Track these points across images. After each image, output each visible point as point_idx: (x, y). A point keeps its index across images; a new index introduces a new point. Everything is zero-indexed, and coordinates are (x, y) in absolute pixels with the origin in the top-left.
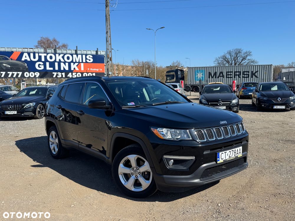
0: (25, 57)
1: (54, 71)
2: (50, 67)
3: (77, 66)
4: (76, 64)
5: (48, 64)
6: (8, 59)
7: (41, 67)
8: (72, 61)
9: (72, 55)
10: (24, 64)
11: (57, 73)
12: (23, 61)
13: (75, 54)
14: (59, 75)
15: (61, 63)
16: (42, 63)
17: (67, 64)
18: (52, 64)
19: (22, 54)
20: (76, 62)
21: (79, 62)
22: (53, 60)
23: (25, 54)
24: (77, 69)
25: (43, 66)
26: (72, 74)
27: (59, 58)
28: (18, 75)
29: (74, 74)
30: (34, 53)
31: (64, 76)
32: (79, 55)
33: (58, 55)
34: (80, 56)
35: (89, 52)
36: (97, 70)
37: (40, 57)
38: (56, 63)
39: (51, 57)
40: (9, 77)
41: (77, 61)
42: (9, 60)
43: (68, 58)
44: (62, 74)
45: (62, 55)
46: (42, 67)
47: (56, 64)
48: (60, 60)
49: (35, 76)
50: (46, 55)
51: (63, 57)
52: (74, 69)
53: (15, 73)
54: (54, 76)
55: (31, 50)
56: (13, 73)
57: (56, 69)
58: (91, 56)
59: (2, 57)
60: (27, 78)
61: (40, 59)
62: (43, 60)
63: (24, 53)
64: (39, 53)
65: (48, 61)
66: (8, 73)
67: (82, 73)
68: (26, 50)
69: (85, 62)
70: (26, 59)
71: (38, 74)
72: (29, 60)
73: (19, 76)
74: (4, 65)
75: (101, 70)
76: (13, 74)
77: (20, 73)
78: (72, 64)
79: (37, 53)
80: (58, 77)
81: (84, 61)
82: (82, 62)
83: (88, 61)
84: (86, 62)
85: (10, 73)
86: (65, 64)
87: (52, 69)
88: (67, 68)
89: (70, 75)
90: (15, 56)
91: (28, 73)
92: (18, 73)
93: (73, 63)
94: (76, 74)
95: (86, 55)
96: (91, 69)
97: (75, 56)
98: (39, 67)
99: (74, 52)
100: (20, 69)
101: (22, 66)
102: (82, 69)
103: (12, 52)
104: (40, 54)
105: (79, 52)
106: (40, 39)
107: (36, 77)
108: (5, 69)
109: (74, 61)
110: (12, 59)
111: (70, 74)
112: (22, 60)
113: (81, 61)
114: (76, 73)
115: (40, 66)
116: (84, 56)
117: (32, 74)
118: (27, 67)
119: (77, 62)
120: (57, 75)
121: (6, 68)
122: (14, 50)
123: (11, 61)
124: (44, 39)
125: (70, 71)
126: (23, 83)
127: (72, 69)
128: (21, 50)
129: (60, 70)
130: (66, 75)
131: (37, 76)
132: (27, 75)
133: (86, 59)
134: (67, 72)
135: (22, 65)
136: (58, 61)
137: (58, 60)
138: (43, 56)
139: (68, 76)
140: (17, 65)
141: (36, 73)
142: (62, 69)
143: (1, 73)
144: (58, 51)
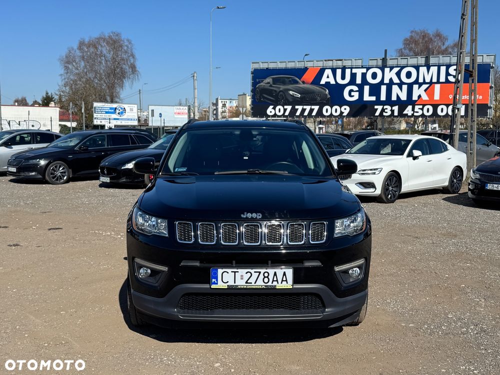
0: (327, 78)
1: (378, 102)
2: (370, 95)
3: (425, 90)
4: (425, 86)
5: (367, 89)
6: (297, 82)
7: (353, 96)
8: (416, 82)
9: (417, 68)
10: (323, 90)
11: (383, 107)
12: (322, 85)
13: (424, 66)
14: (386, 111)
15: (393, 86)
16: (355, 88)
17: (405, 87)
18: (375, 90)
19: (321, 72)
20: (424, 83)
22: (378, 80)
23: (328, 72)
24: (425, 97)
25: (358, 93)
26: (413, 109)
27: (390, 75)
28: (312, 110)
29: (417, 108)
30: (344, 69)
31: (396, 114)
32: (431, 67)
33: (389, 69)
34: (434, 70)
37: (353, 76)
38: (382, 86)
39: (374, 76)
40: (297, 115)
41: (428, 80)
42: (300, 84)
43: (409, 75)
44: (393, 108)
45: (396, 70)
46: (356, 96)
47: (384, 89)
48: (391, 80)
49: (342, 113)
50: (364, 70)
51: (398, 74)
52: (420, 96)
53: (308, 108)
54: (377, 114)
55: (340, 63)
56: (305, 107)
57: (382, 99)
59: (289, 78)
60: (328, 116)
61: (353, 81)
62: (359, 81)
63: (326, 70)
64: (353, 68)
65: (368, 84)
66: (297, 107)
67: (435, 107)
68: (330, 64)
69: (444, 81)
70: (328, 80)
71: (346, 110)
72: (333, 82)
73: (314, 113)
74: (291, 92)
75: (481, 98)
76: (303, 110)
77: (316, 108)
78: (416, 87)
79: (349, 68)
80: (384, 114)
81: (443, 79)
82: (438, 82)
83: (450, 78)
84: (447, 81)
85: (300, 108)
86: (401, 89)
87: (373, 98)
88: (404, 97)
89: (408, 111)
90: (309, 77)
91: (328, 107)
92: (313, 107)
93: (417, 86)
94: (422, 109)
95: (448, 66)
97: (423, 70)
98: (350, 95)
99: (422, 61)
100: (316, 100)
101: (319, 94)
102: (437, 97)
103: (306, 69)
104: (354, 71)
105: (432, 61)
106: (408, 35)
107: (343, 115)
108: (291, 100)
109: (421, 80)
110: (303, 82)
111: (410, 107)
112: (321, 83)
113: (435, 80)
114: (421, 107)
115: (353, 94)
116: (443, 69)
117: (336, 110)
118: (329, 96)
119: (427, 83)
120: (383, 110)
121: (293, 99)
122: (309, 65)
123: (302, 85)
124: (417, 34)
125: (410, 101)
126: (321, 126)
127: (415, 98)
128: (320, 64)
129: (389, 102)
130: (401, 111)
131: (345, 114)
132: (327, 111)
133: (448, 74)
134: (402, 105)
135: (320, 92)
136: (388, 82)
137: (386, 81)
138: (359, 72)
139: (405, 112)
140: (312, 92)
141: (343, 108)
142: (394, 98)
143: (286, 107)
144: (390, 63)
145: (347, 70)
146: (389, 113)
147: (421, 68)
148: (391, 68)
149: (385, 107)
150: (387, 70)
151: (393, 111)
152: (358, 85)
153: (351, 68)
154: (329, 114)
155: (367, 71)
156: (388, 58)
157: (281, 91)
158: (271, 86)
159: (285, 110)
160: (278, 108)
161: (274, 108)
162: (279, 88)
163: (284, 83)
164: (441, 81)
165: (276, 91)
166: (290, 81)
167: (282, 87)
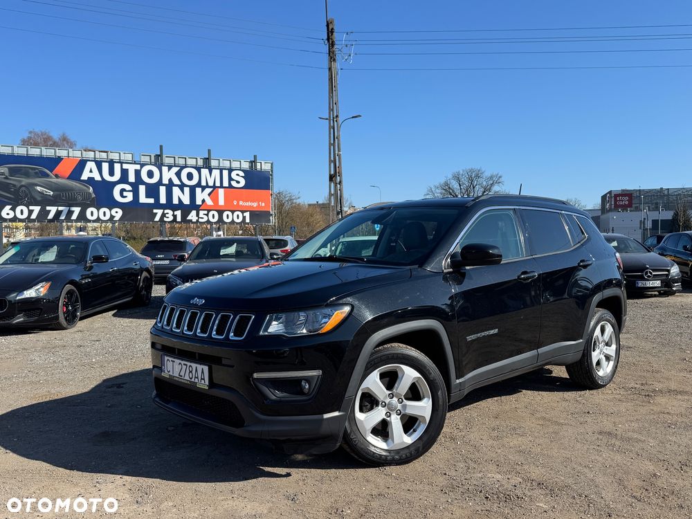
0: (90, 172)
1: (157, 205)
2: (148, 196)
3: (209, 195)
4: (208, 190)
5: (142, 189)
6: (47, 176)
7: (126, 197)
8: (199, 185)
9: (199, 169)
10: (85, 188)
11: (163, 212)
12: (84, 181)
13: (205, 168)
14: (167, 215)
15: (174, 188)
16: (128, 187)
17: (187, 190)
18: (152, 191)
19: (82, 164)
20: (207, 186)
21: (214, 187)
22: (155, 180)
23: (91, 165)
24: (209, 202)
25: (132, 193)
26: (198, 215)
27: (169, 175)
28: (70, 213)
29: (202, 213)
30: (111, 163)
31: (179, 219)
32: (213, 170)
33: (167, 168)
34: (216, 173)
35: (235, 165)
36: (255, 205)
37: (125, 173)
38: (161, 187)
39: (150, 174)
41: (211, 184)
42: (51, 178)
43: (190, 176)
44: (176, 213)
45: (175, 169)
46: (129, 197)
47: (163, 190)
48: (170, 180)
49: (112, 217)
50: (138, 167)
51: (178, 174)
52: (203, 201)
53: (65, 210)
54: (157, 219)
55: (104, 156)
56: (60, 208)
57: (161, 202)
58: (242, 174)
59: (35, 169)
60: (94, 221)
61: (124, 178)
62: (132, 179)
63: (88, 163)
64: (124, 163)
65: (143, 183)
66: (48, 208)
67: (221, 213)
68: (91, 155)
70: (91, 175)
71: (118, 213)
72: (98, 178)
73: (74, 217)
74: (39, 188)
75: (263, 204)
76: (58, 213)
77: (77, 210)
78: (198, 190)
79: (118, 162)
80: (165, 219)
81: (226, 184)
82: (221, 186)
83: (234, 183)
84: (230, 186)
85: (52, 209)
86: (183, 191)
87: (151, 201)
88: (186, 200)
89: (192, 216)
90: (65, 169)
91: (94, 210)
92: (72, 209)
93: (200, 189)
94: (207, 215)
95: (230, 170)
96: (241, 203)
97: (205, 172)
98: (122, 196)
99: (200, 163)
100: (75, 199)
101: (80, 192)
102: (221, 202)
103: (59, 160)
104: (125, 166)
105: (214, 163)
107: (114, 219)
108: (39, 199)
109: (204, 183)
110: (57, 176)
111: (194, 212)
112: (83, 178)
113: (218, 184)
114: (206, 212)
115: (125, 194)
116: (225, 173)
117: (104, 213)
118: (93, 196)
119: (210, 187)
120: (164, 215)
121: (42, 197)
122: (62, 154)
123: (54, 180)
125: (193, 206)
126: (82, 233)
127: (199, 202)
128: (78, 155)
129: (170, 205)
130: (184, 216)
131: (117, 218)
132: (92, 215)
133: (230, 179)
134: (186, 210)
135: (80, 191)
136: (167, 183)
137: (165, 181)
138: (132, 169)
139: (189, 218)
140: (70, 189)
141: (113, 211)
142: (176, 201)
143: (31, 208)
144: (167, 161)
145: (115, 164)
146: (171, 218)
147: (202, 170)
148: (170, 167)
149: (166, 211)
150: (165, 169)
151: (175, 216)
152: (130, 184)
153: (122, 163)
154: (95, 217)
155: (141, 168)
156: (164, 156)
157: (22, 186)
158: (6, 178)
159: (31, 212)
160: (19, 209)
161: (13, 209)
162: (20, 181)
163: (27, 175)
164: (224, 185)
165: (14, 186)
166: (36, 173)
167: (25, 181)
